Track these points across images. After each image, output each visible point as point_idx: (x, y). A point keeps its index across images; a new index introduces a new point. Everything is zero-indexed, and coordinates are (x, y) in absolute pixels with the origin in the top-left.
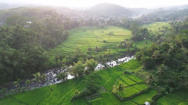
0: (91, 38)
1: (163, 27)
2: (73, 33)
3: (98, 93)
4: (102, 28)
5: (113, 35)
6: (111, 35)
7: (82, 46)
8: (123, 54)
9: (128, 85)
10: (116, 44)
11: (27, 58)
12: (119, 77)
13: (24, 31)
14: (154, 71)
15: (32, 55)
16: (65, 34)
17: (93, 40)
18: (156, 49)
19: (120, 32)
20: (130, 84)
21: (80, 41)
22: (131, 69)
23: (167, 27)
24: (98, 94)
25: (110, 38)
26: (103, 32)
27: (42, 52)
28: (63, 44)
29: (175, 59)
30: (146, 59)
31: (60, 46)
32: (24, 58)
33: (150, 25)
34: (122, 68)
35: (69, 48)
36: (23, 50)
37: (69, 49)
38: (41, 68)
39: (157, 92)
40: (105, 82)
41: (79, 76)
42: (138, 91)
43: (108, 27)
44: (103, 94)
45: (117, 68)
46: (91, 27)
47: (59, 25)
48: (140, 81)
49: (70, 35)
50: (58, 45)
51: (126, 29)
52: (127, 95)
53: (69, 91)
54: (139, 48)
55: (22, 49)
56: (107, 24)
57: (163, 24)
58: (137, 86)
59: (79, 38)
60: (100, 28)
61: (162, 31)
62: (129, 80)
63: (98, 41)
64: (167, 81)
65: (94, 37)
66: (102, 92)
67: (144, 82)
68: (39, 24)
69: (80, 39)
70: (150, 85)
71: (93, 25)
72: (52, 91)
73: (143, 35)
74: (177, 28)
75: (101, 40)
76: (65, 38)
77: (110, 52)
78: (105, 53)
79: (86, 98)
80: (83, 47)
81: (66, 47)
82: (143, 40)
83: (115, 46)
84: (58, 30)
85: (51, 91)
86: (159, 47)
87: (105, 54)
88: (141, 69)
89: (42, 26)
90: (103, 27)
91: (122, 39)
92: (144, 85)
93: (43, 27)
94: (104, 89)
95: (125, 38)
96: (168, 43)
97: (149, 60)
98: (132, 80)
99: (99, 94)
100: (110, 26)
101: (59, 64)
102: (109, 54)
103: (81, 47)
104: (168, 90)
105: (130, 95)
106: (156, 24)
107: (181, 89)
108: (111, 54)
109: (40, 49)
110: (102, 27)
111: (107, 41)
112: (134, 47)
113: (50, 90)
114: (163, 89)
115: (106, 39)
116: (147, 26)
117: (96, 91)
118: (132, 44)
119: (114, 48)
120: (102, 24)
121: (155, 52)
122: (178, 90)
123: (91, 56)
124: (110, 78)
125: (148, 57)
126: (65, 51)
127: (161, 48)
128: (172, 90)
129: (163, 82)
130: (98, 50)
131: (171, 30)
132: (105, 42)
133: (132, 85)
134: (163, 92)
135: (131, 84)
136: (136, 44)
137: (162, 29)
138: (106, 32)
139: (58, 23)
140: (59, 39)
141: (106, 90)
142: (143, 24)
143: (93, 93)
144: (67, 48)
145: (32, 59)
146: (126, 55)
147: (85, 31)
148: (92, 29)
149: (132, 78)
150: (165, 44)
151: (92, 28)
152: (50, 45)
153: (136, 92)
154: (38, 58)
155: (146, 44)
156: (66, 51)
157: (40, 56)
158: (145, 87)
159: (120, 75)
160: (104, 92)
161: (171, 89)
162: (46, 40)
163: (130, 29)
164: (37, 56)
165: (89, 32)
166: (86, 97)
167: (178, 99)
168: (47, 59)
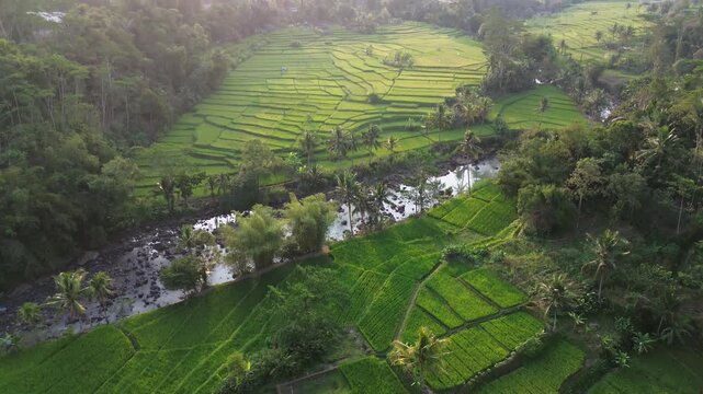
0: (321, 82)
1: (615, 29)
2: (249, 57)
3: (330, 362)
4: (370, 33)
5: (411, 67)
6: (401, 68)
7: (280, 118)
8: (447, 155)
9: (461, 322)
10: (421, 110)
11: (31, 193)
12: (424, 277)
13: (18, 66)
14: (571, 251)
15: (56, 176)
16: (212, 63)
17: (328, 90)
18: (587, 153)
19: (439, 50)
20: (469, 316)
21: (273, 95)
22: (476, 231)
23: (630, 28)
24: (331, 368)
25: (398, 83)
26: (369, 54)
27: (104, 159)
28: (202, 109)
29: (665, 202)
30: (542, 195)
31: (189, 119)
32: (19, 193)
33: (563, 18)
34: (440, 225)
35: (225, 127)
36: (16, 153)
37: (226, 134)
38: (101, 228)
39: (581, 355)
40: (363, 304)
41: (258, 267)
42: (501, 355)
43: (394, 28)
44: (350, 367)
45: (421, 227)
46: (324, 29)
47: (185, 26)
48: (509, 299)
49: (234, 67)
50: (180, 114)
51: (465, 34)
52: (454, 376)
53: (210, 349)
54: (512, 127)
55: (13, 147)
56: (390, 15)
57: (612, 10)
58: (497, 325)
59: (269, 81)
60: (362, 33)
61: (611, 47)
62: (466, 295)
63: (346, 99)
64: (627, 299)
65: (334, 77)
66: (348, 356)
67: (531, 305)
68: (97, 26)
69: (276, 85)
70: (555, 321)
71: (332, 20)
72: (137, 348)
73: (532, 69)
74: (671, 37)
75: (361, 92)
76: (212, 83)
77: (394, 149)
78: (373, 155)
79: (275, 390)
80: (282, 127)
81: (214, 124)
82: (530, 86)
83: (417, 120)
84: (182, 48)
85: (132, 347)
86: (600, 138)
87: (373, 160)
88: (517, 233)
89: (107, 34)
90: (373, 27)
91: (446, 88)
92: (529, 319)
93: (112, 36)
94: (358, 342)
95: (458, 83)
96: (639, 116)
97: (556, 200)
98: (477, 292)
99: (335, 370)
100: (399, 23)
101: (180, 209)
102: (391, 160)
103: (276, 125)
104: (627, 345)
105: (467, 375)
106: (586, 10)
107: (683, 342)
108: (397, 159)
109: (92, 148)
110: (368, 30)
111: (387, 98)
112: (494, 125)
113: (128, 341)
114: (606, 339)
115: (380, 88)
116: (551, 22)
117: (325, 353)
118: (485, 112)
119: (412, 129)
120: (370, 15)
121: (582, 167)
122: (670, 341)
123: (314, 170)
124: (387, 283)
125: (547, 190)
126: (208, 147)
127: (606, 146)
128: (645, 344)
129: (607, 304)
130: (343, 146)
131: (648, 41)
132: (374, 100)
133: (475, 323)
134: (606, 354)
135: (475, 317)
136: (501, 106)
137: (608, 36)
138: (384, 51)
139: (181, 16)
140: (185, 91)
141: (365, 348)
142: (536, 10)
143: (307, 364)
144: (220, 129)
145: (57, 197)
146: (459, 160)
147: (295, 46)
148: (329, 38)
149: (480, 282)
150: (627, 126)
151: (326, 34)
152: (147, 116)
153: (491, 355)
154: (83, 186)
155: (543, 110)
156: (214, 145)
157: (93, 181)
158: (531, 333)
159: (429, 264)
160: (358, 356)
161: (643, 342)
162: (125, 98)
163: (481, 38)
164: (79, 179)
165: (313, 50)
166: (278, 386)
167: (672, 388)
168: (124, 194)
